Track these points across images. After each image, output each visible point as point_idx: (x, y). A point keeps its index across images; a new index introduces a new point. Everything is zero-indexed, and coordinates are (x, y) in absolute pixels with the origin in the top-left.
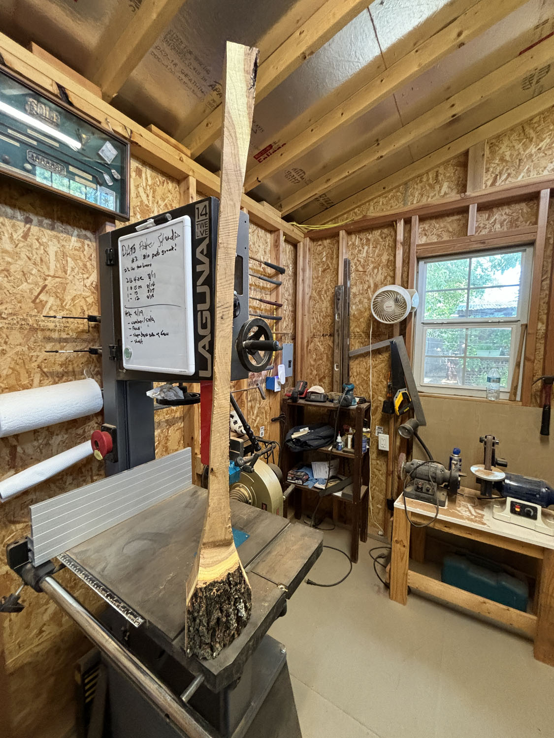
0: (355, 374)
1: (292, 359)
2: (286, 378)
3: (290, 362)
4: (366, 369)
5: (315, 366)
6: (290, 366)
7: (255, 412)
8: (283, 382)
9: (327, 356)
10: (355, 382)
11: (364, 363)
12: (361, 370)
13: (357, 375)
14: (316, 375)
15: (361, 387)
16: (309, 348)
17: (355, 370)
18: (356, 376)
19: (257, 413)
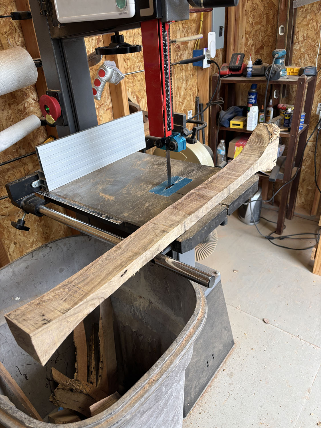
0: (301, 39)
1: (223, 25)
2: (216, 50)
3: (221, 28)
4: (315, 30)
5: (252, 34)
6: (221, 35)
7: (182, 94)
8: (213, 55)
9: (268, 18)
10: (300, 49)
11: (315, 23)
12: (310, 33)
13: (304, 39)
14: (252, 46)
15: (306, 56)
16: (245, 9)
17: (301, 34)
18: (302, 42)
19: (184, 95)
